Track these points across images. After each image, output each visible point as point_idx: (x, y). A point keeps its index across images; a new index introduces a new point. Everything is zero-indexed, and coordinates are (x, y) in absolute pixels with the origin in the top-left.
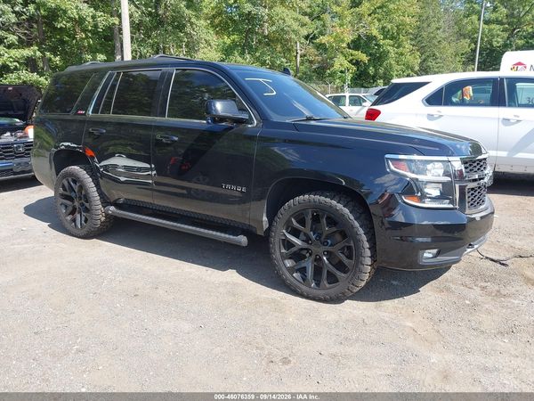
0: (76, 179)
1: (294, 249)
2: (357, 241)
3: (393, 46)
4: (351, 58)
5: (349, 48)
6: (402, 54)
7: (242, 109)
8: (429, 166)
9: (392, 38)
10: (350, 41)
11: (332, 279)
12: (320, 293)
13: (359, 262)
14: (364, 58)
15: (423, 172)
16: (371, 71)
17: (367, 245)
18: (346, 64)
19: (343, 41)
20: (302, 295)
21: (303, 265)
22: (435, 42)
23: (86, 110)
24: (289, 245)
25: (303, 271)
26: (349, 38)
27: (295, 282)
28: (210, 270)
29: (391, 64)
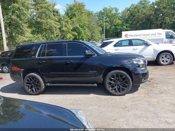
0: (33, 77)
1: (112, 84)
2: (128, 79)
3: (83, 30)
4: (72, 34)
5: (72, 31)
6: (85, 32)
7: (92, 52)
8: (141, 61)
9: (82, 28)
10: (72, 29)
11: (123, 90)
12: (120, 94)
13: (129, 84)
14: (76, 34)
15: (140, 62)
16: (78, 37)
17: (131, 80)
18: (71, 36)
19: (69, 29)
20: (116, 95)
21: (115, 88)
22: (93, 28)
23: (35, 56)
24: (110, 84)
25: (115, 89)
26: (71, 28)
27: (113, 92)
28: (86, 95)
29: (83, 35)
